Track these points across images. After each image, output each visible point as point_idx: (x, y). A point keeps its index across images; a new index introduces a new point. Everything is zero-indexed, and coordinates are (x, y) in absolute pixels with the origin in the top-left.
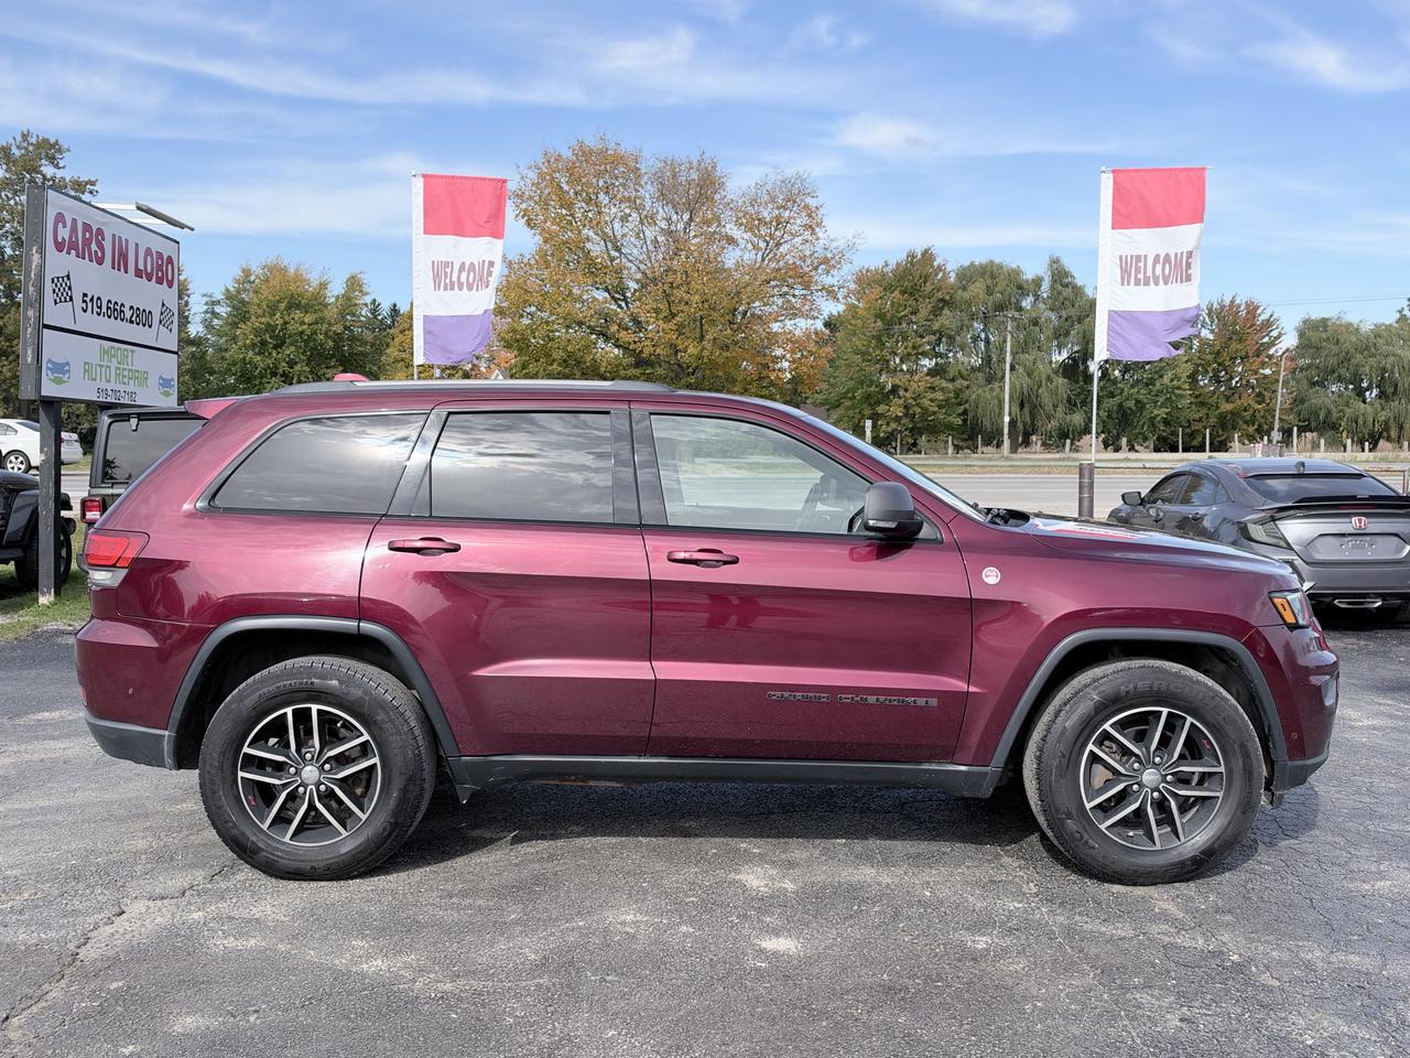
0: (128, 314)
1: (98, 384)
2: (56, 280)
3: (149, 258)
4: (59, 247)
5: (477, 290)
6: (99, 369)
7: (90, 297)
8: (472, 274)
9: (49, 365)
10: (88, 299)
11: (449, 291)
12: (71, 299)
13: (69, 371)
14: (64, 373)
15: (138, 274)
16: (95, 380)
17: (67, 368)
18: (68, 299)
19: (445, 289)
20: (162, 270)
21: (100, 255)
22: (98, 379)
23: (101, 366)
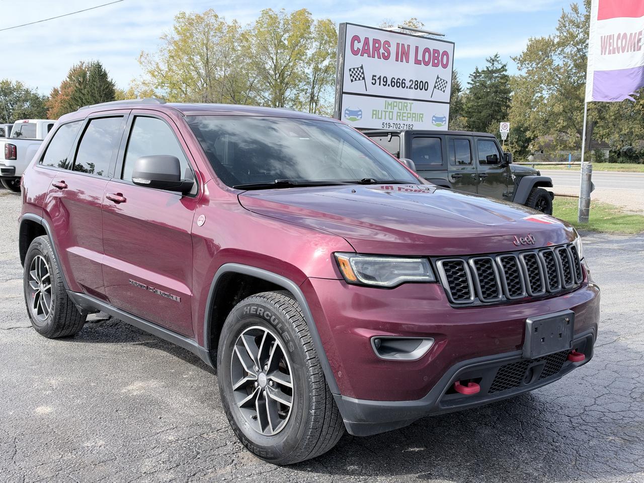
0: (408, 84)
1: (383, 120)
2: (352, 70)
3: (427, 54)
4: (355, 53)
5: (628, 51)
6: (384, 113)
7: (378, 77)
8: (624, 41)
9: (347, 112)
10: (376, 78)
11: (612, 55)
12: (364, 78)
13: (361, 114)
14: (358, 115)
15: (417, 62)
16: (381, 118)
17: (360, 113)
18: (361, 78)
19: (609, 53)
20: (437, 59)
21: (386, 54)
22: (383, 117)
23: (385, 112)
